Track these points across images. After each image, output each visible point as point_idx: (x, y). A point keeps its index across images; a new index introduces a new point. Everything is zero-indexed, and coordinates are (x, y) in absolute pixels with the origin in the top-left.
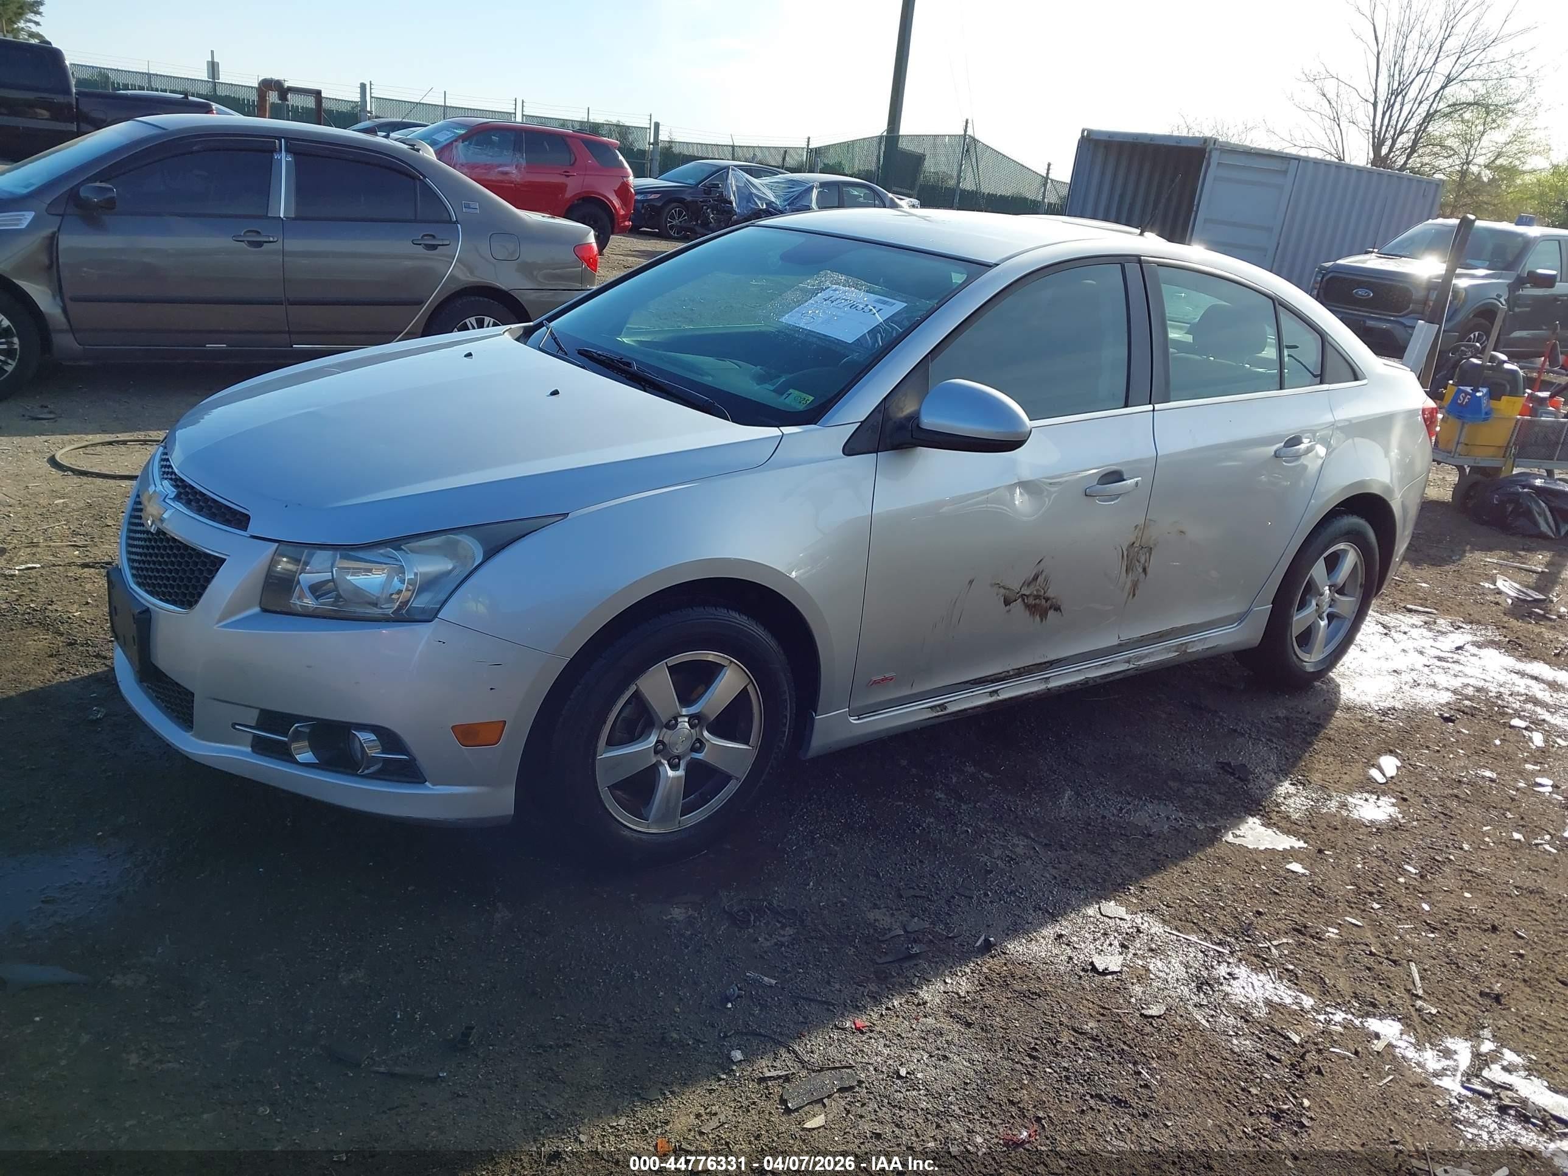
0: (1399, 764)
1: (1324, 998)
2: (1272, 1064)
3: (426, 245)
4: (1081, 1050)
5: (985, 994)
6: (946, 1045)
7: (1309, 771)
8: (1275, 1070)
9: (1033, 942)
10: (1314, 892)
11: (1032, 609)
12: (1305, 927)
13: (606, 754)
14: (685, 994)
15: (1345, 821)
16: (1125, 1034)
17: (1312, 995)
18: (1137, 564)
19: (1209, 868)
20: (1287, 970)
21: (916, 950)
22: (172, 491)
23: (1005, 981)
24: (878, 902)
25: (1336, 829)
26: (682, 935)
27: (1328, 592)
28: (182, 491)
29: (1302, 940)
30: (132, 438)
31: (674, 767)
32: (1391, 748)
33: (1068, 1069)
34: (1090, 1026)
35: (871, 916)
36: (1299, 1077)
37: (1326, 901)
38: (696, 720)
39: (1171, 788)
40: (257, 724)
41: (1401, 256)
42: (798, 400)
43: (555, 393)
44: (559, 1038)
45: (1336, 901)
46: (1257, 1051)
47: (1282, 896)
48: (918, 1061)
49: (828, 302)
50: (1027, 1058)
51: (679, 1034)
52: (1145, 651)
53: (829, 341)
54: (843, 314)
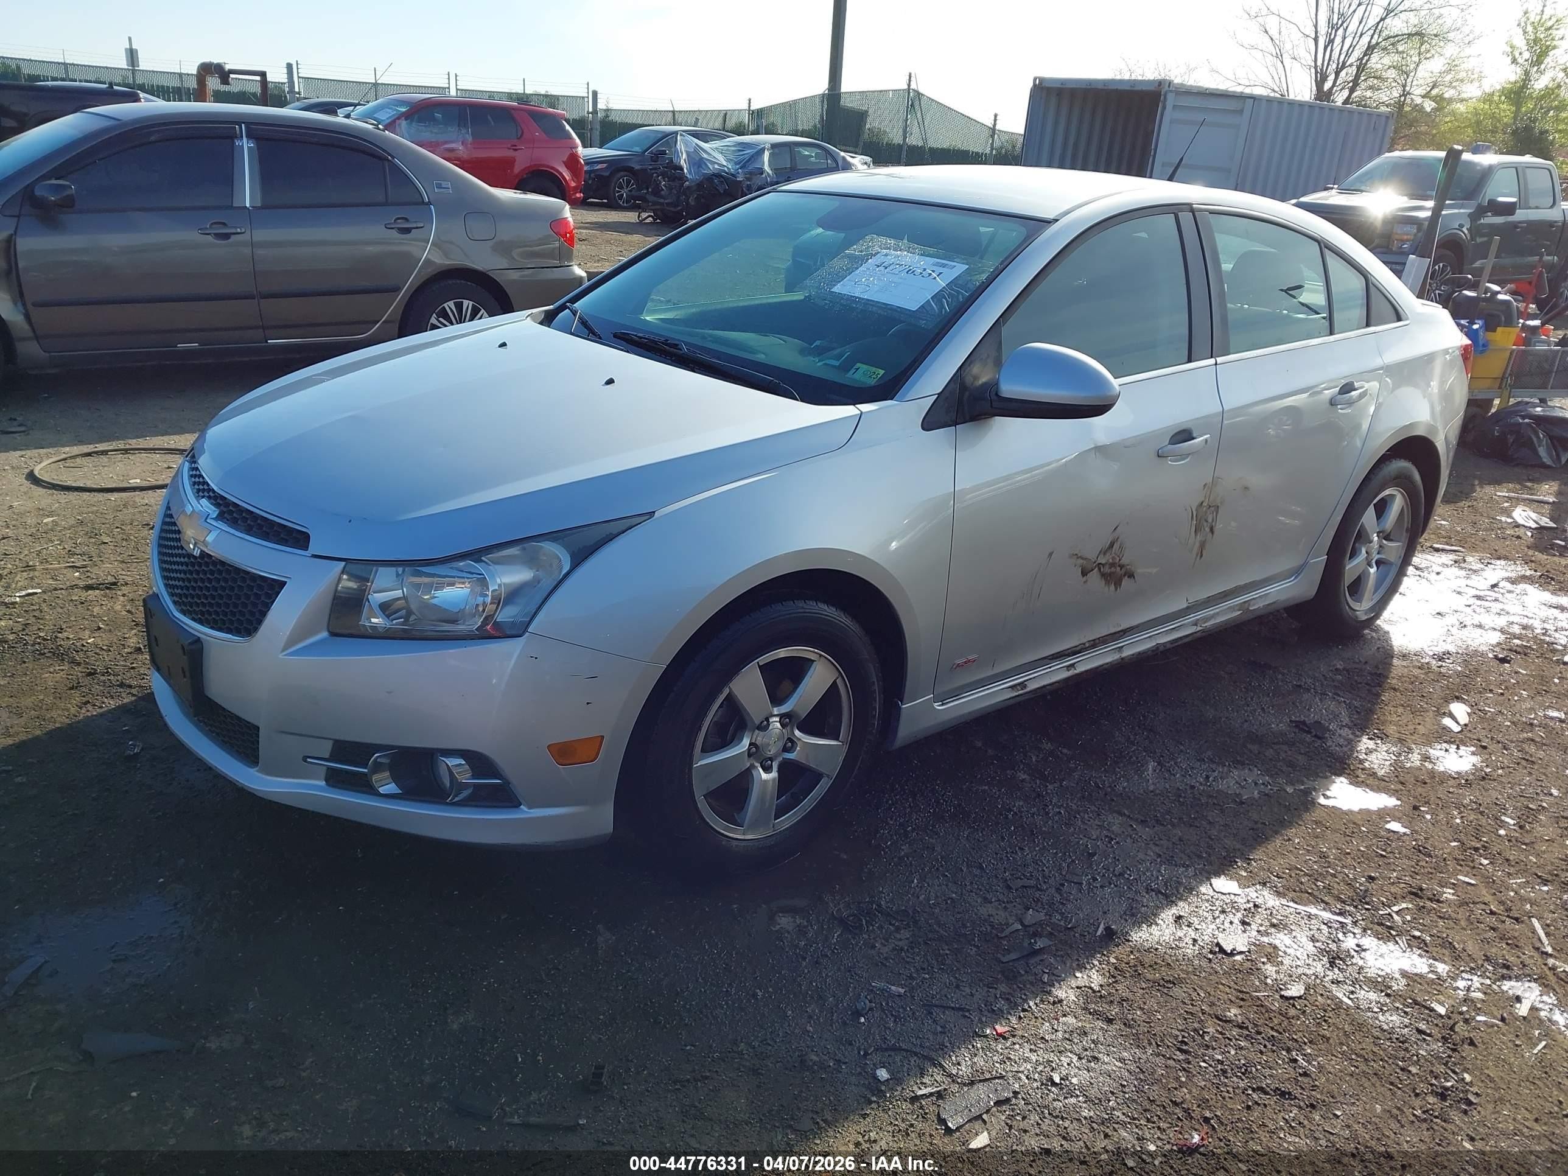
0: (1469, 711)
1: (1457, 963)
2: (1424, 1039)
3: (399, 229)
4: (1230, 1040)
5: (1119, 987)
6: (1093, 1045)
7: (1383, 723)
8: (1428, 1045)
9: (1154, 926)
10: (1420, 851)
11: (1107, 578)
12: (1421, 889)
13: (703, 762)
14: (813, 1011)
15: (1432, 774)
16: (1270, 1018)
17: (1445, 962)
18: (1205, 524)
19: (1309, 833)
20: (1414, 937)
21: (1040, 944)
22: (213, 511)
23: (1136, 971)
24: (988, 896)
25: (1425, 783)
26: (797, 946)
27: (1376, 539)
28: (225, 509)
29: (1422, 904)
30: (111, 448)
31: (767, 769)
32: (1457, 694)
33: (1223, 1062)
34: (1233, 1012)
35: (984, 911)
36: (1454, 1050)
37: (1434, 860)
38: (787, 719)
39: (1251, 752)
40: (331, 756)
41: (1362, 191)
42: (866, 374)
43: (610, 382)
44: (694, 1071)
45: (1445, 860)
46: (1406, 1026)
47: (1389, 858)
48: (1068, 1064)
49: (881, 268)
50: (1178, 1053)
51: (818, 1055)
52: (1210, 611)
53: (891, 309)
54: (900, 280)
